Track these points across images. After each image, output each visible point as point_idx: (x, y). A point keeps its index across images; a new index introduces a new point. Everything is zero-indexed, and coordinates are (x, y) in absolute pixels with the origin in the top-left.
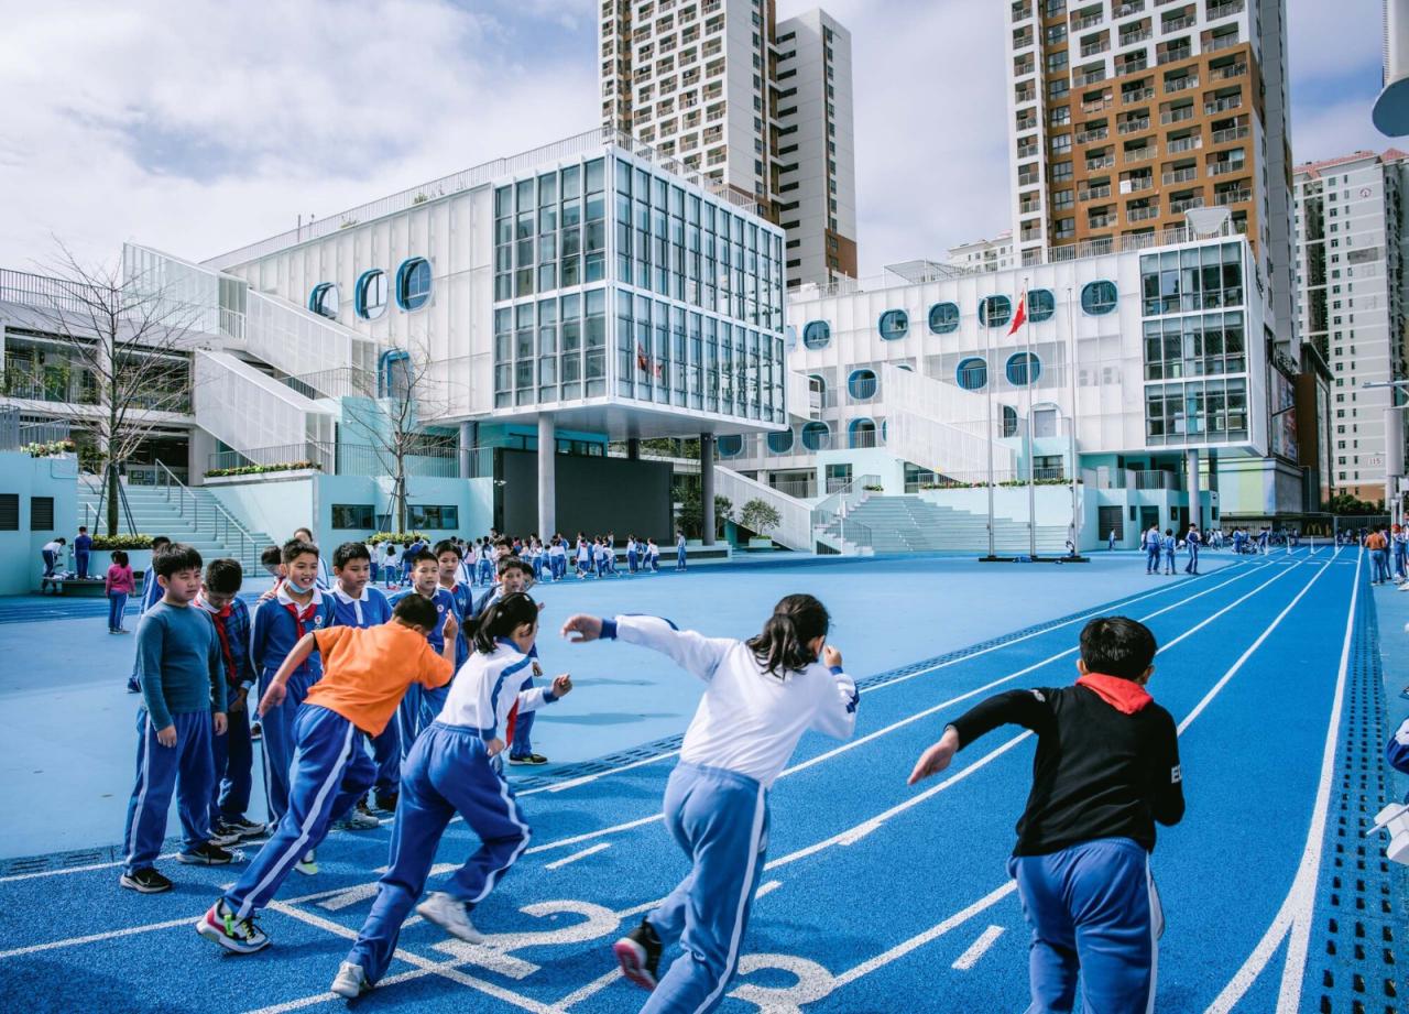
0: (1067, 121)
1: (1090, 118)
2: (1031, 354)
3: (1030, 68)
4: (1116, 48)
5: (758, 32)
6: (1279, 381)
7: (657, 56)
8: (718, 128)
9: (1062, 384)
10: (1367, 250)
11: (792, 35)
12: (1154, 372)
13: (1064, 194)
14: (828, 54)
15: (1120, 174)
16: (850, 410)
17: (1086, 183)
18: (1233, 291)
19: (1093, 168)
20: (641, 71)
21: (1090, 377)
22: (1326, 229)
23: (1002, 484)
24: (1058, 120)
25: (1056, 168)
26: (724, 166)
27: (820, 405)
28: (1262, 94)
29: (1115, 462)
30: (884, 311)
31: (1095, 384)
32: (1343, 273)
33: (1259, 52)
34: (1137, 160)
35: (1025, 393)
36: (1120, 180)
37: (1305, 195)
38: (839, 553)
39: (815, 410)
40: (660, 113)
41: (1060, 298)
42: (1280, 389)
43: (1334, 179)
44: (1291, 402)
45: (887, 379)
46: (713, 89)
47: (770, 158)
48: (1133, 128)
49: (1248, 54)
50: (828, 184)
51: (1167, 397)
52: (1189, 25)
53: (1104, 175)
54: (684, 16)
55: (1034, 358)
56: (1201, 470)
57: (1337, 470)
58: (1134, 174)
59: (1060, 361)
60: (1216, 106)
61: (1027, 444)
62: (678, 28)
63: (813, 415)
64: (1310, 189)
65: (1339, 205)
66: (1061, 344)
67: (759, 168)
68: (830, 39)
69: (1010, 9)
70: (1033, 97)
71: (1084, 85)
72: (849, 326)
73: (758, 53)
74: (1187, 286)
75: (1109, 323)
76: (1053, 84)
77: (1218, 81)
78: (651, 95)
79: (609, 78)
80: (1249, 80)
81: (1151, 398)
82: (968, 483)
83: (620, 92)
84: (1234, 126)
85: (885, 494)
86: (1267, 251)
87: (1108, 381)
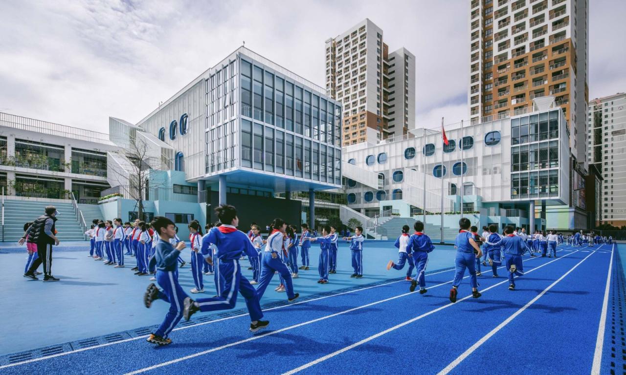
0: (491, 78)
1: (501, 76)
2: (463, 163)
3: (477, 58)
4: (513, 46)
5: (379, 56)
6: (578, 177)
7: (344, 66)
8: (364, 91)
9: (475, 174)
10: (620, 131)
11: (393, 58)
12: (515, 168)
13: (489, 107)
14: (406, 64)
15: (512, 97)
16: (394, 186)
17: (498, 102)
18: (554, 132)
19: (501, 95)
20: (339, 72)
21: (488, 171)
22: (603, 123)
23: (446, 213)
24: (488, 78)
25: (486, 97)
26: (365, 104)
27: (383, 184)
28: (576, 61)
29: (498, 206)
30: (407, 148)
31: (490, 174)
32: (610, 140)
33: (575, 43)
34: (520, 91)
35: (460, 178)
36: (512, 99)
37: (594, 110)
38: (374, 238)
39: (380, 186)
40: (345, 87)
41: (476, 139)
42: (578, 180)
43: (607, 103)
44: (583, 186)
45: (407, 174)
46: (362, 77)
47: (383, 102)
48: (518, 78)
49: (570, 43)
50: (405, 112)
51: (521, 178)
52: (544, 33)
53: (505, 98)
54: (353, 51)
55: (464, 164)
56: (536, 211)
57: (603, 215)
58: (517, 97)
59: (475, 165)
60: (554, 66)
61: (459, 198)
62: (351, 56)
63: (379, 188)
64: (596, 108)
65: (609, 113)
66: (476, 158)
67: (378, 105)
68: (407, 59)
69: (471, 35)
70: (478, 70)
71: (499, 62)
72: (393, 154)
73: (379, 63)
74: (533, 131)
75: (497, 149)
76: (486, 63)
77: (556, 55)
78: (342, 80)
79: (328, 75)
80: (570, 54)
81: (514, 179)
82: (432, 213)
83: (332, 80)
84: (562, 73)
85: (401, 217)
86: (575, 125)
87: (495, 173)
